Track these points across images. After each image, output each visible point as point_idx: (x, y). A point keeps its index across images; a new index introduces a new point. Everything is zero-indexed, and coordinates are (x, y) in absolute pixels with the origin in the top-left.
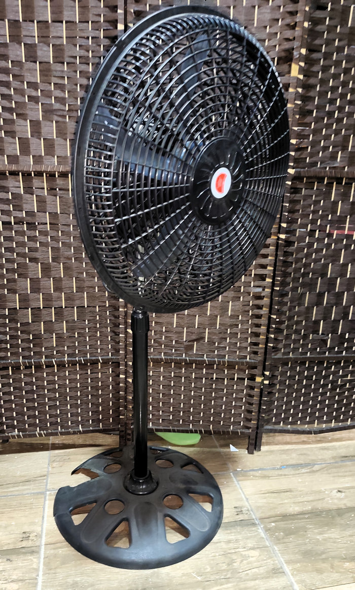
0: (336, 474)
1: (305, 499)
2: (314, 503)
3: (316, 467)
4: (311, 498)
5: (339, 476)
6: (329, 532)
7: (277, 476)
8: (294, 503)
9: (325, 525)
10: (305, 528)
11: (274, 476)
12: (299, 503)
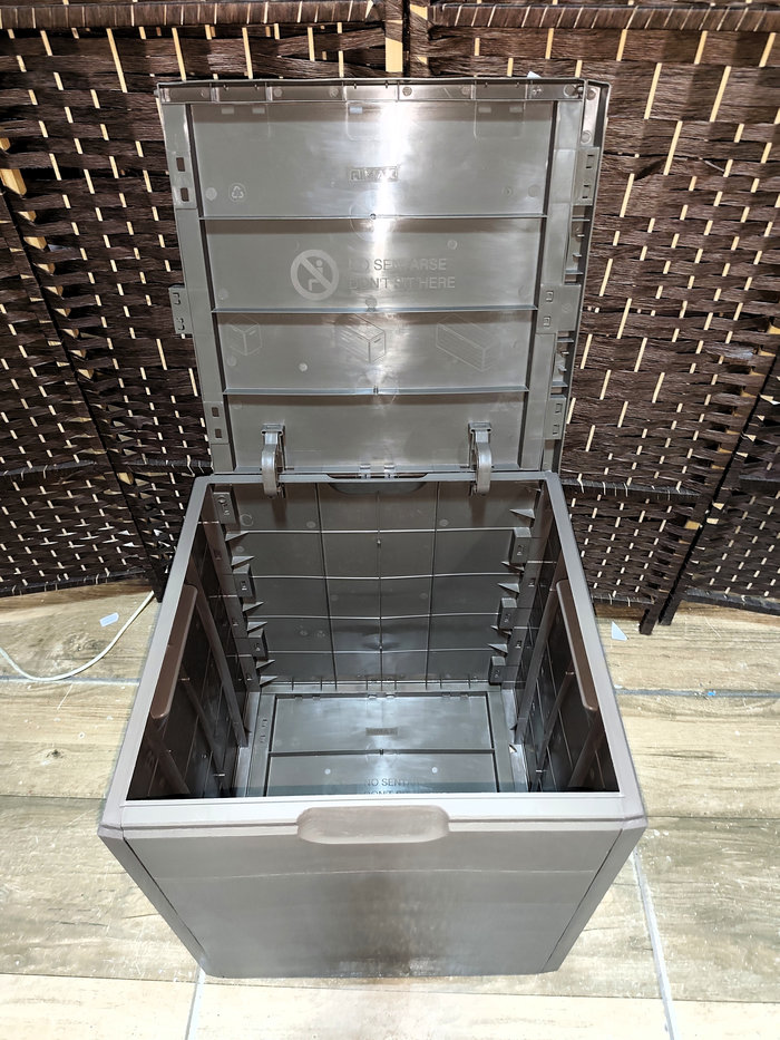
1: (735, 783)
2: (753, 796)
4: (749, 782)
7: (691, 715)
8: (711, 788)
9: (761, 854)
10: (717, 854)
11: (686, 715)
12: (721, 789)
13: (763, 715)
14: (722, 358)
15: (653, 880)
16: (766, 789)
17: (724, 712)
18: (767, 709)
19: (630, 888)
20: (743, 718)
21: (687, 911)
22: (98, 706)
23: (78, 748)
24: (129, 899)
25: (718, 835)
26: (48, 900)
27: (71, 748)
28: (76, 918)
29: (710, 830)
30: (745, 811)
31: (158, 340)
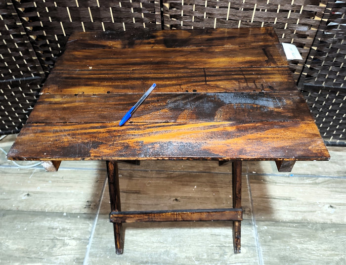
1: (299, 209)
2: (306, 214)
3: (320, 180)
4: (304, 209)
5: (336, 191)
6: (309, 243)
7: (283, 183)
8: (289, 211)
9: (308, 236)
10: (290, 236)
11: (281, 183)
12: (293, 211)
13: (312, 184)
14: (295, 31)
15: (263, 245)
16: (311, 211)
17: (296, 182)
18: (314, 181)
19: (254, 248)
20: (304, 185)
21: (276, 257)
22: (45, 177)
23: (38, 193)
24: (54, 249)
25: (290, 228)
26: (23, 249)
27: (35, 193)
28: (33, 256)
29: (287, 227)
30: (302, 220)
31: (61, 23)
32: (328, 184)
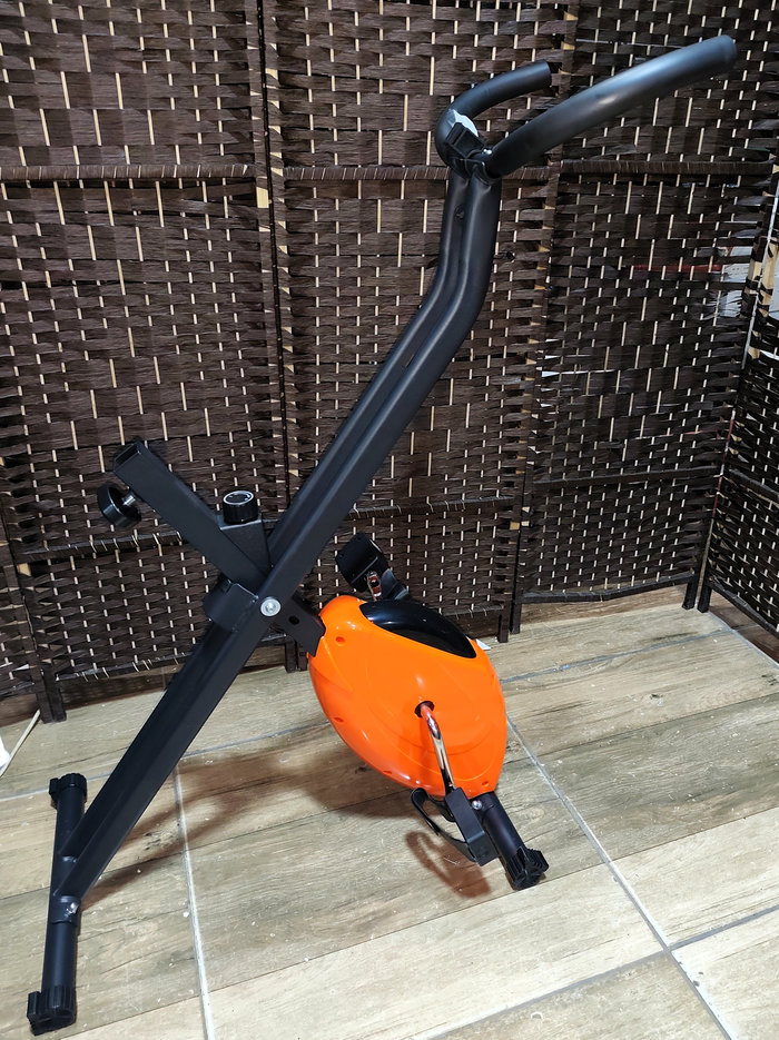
0: (646, 669)
1: (604, 715)
2: (619, 720)
4: (612, 712)
6: (645, 762)
8: (588, 723)
9: (638, 752)
12: (595, 722)
15: (569, 791)
16: (626, 713)
17: (579, 676)
18: (608, 666)
19: (555, 802)
21: (601, 802)
25: (604, 750)
29: (596, 749)
30: (617, 730)
32: (632, 664)
